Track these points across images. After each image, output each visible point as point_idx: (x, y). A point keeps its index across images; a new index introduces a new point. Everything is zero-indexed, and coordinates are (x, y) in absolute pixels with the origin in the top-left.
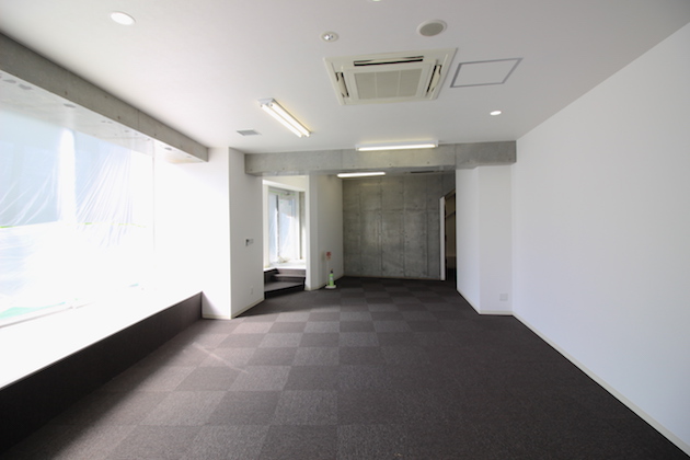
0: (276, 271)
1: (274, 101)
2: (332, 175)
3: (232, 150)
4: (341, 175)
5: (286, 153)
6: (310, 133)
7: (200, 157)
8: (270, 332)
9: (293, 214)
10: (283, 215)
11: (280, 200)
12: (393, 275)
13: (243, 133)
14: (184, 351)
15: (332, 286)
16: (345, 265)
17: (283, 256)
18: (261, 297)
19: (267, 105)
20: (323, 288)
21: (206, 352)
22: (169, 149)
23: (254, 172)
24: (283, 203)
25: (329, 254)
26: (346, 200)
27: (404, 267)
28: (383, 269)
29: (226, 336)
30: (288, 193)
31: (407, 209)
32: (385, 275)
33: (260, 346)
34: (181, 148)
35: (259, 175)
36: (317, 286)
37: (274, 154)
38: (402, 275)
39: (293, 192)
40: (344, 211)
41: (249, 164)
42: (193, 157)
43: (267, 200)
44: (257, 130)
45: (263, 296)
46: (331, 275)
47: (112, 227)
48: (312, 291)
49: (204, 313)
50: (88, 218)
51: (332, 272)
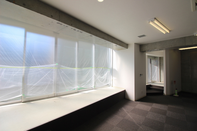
0: (150, 86)
1: (155, 19)
2: (176, 49)
3: (136, 44)
5: (156, 42)
6: (170, 31)
7: (125, 47)
8: (150, 111)
9: (157, 65)
10: (153, 66)
11: (152, 60)
13: (140, 37)
14: (120, 110)
15: (176, 95)
17: (153, 80)
19: (152, 21)
20: (172, 95)
21: (126, 112)
22: (116, 46)
23: (143, 50)
24: (153, 61)
25: (175, 82)
29: (133, 108)
30: (155, 58)
33: (147, 117)
34: (120, 45)
35: (145, 52)
36: (169, 94)
39: (157, 57)
41: (141, 48)
42: (123, 48)
43: (147, 60)
44: (145, 34)
45: (146, 94)
46: (176, 91)
47: (102, 69)
48: (167, 96)
49: (126, 97)
50: (97, 66)
51: (176, 89)
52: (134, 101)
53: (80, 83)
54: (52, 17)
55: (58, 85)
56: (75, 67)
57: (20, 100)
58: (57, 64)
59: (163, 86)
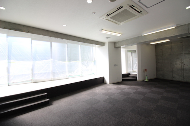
0: (129, 74)
1: (102, 30)
4: (152, 44)
6: (122, 34)
10: (134, 58)
11: (132, 54)
12: (178, 80)
15: (147, 80)
16: (157, 74)
18: (121, 80)
20: (143, 81)
25: (146, 70)
26: (156, 52)
27: (184, 77)
28: (173, 77)
31: (184, 53)
32: (174, 79)
35: (119, 47)
36: (141, 80)
37: (120, 41)
38: (183, 80)
40: (156, 56)
41: (115, 45)
44: (109, 37)
45: (122, 80)
46: (147, 77)
47: (88, 62)
48: (139, 81)
49: (104, 82)
50: (83, 60)
51: (147, 76)
52: (109, 84)
53: (70, 72)
54: (43, 35)
55: (54, 73)
56: (66, 61)
57: (31, 82)
58: (52, 59)
59: (136, 74)
